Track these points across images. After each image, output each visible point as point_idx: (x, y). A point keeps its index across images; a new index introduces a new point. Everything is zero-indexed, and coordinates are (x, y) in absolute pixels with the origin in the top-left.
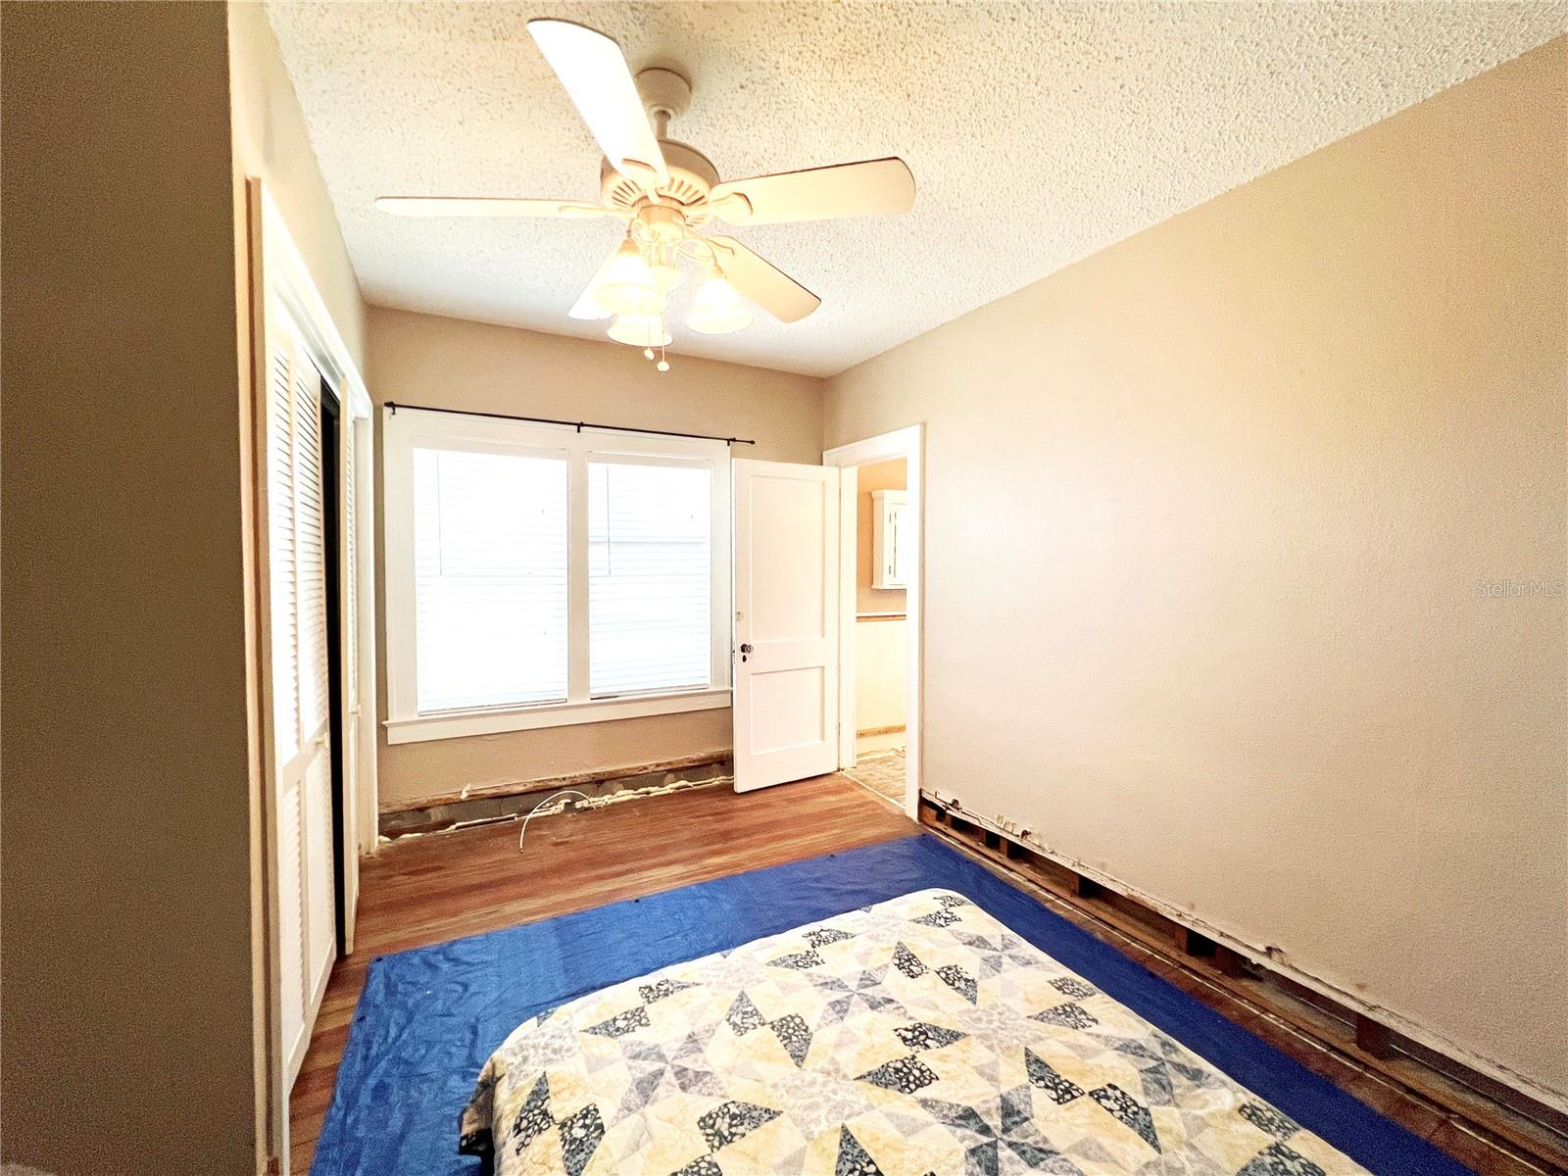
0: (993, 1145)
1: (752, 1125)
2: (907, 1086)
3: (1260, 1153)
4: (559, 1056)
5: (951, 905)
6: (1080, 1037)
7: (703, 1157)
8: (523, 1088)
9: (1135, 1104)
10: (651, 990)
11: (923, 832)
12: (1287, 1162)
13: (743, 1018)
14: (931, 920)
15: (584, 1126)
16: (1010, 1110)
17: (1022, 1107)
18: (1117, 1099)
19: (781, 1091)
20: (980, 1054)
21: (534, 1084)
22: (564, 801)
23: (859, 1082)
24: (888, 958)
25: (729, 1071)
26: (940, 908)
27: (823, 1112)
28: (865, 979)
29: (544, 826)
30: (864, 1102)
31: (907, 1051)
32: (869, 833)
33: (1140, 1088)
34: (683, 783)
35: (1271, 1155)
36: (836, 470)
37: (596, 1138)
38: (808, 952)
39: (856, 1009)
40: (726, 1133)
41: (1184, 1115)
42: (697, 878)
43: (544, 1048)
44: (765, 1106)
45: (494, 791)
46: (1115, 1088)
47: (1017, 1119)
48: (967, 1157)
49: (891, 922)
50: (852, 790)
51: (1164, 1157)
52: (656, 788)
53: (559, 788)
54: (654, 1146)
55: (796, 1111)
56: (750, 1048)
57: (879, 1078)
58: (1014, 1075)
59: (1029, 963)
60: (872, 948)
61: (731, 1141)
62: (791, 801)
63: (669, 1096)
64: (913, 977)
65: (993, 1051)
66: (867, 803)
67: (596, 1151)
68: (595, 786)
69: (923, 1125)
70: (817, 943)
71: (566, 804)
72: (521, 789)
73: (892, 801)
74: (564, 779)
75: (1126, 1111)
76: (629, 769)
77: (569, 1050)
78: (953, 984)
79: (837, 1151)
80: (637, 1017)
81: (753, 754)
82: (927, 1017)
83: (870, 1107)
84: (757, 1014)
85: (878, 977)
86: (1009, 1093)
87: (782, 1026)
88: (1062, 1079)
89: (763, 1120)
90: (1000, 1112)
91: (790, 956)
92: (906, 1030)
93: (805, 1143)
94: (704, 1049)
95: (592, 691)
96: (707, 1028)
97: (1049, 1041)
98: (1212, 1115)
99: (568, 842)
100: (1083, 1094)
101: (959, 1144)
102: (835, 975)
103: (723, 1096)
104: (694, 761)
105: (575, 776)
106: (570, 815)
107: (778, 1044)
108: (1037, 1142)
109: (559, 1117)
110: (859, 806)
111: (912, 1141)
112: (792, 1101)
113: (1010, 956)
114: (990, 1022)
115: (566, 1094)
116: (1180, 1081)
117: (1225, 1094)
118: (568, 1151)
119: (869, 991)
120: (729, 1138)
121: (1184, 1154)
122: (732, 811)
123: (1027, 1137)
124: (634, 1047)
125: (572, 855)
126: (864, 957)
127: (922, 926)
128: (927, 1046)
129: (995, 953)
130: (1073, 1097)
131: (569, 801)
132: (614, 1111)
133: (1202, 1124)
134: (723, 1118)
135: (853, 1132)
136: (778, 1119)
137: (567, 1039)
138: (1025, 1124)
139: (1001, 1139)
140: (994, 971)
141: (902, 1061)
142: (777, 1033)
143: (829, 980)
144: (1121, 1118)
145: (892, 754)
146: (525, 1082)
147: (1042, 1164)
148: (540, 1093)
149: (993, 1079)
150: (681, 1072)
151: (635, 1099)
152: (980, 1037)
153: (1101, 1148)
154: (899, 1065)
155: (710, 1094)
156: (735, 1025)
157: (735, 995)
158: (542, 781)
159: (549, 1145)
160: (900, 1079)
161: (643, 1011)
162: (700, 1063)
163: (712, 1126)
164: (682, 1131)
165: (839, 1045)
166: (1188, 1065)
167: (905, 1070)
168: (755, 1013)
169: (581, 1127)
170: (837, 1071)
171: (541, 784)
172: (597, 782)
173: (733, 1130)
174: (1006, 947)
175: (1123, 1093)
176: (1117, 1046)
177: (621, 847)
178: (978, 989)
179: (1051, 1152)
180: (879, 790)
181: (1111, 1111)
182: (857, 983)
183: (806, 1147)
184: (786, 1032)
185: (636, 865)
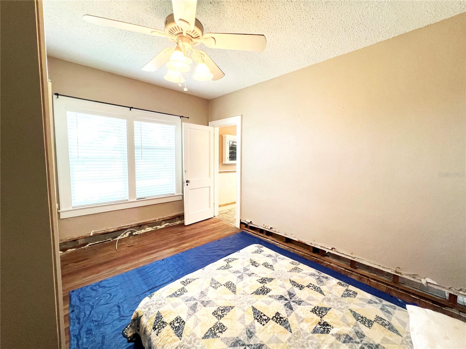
0: (289, 302)
1: (228, 311)
2: (264, 293)
3: (344, 291)
4: (161, 306)
5: (260, 248)
6: (300, 274)
7: (217, 322)
8: (152, 317)
9: (317, 287)
10: (184, 282)
11: (242, 231)
12: (350, 292)
13: (215, 285)
14: (256, 252)
15: (178, 323)
16: (290, 294)
17: (293, 292)
18: (312, 286)
19: (233, 301)
20: (280, 282)
21: (156, 315)
22: (128, 233)
23: (252, 295)
24: (249, 263)
25: (216, 299)
26: (258, 249)
27: (246, 304)
28: (245, 269)
29: (122, 241)
30: (255, 299)
31: (262, 285)
32: (227, 233)
33: (316, 283)
34: (168, 224)
35: (346, 291)
36: (213, 128)
37: (183, 325)
38: (227, 265)
39: (245, 277)
40: (221, 315)
41: (327, 287)
42: (180, 251)
43: (155, 305)
44: (229, 306)
45: (103, 232)
46: (311, 284)
47: (292, 295)
48: (284, 307)
49: (246, 254)
50: (219, 222)
51: (326, 297)
52: (159, 226)
53: (126, 229)
54: (202, 323)
55: (238, 305)
56: (220, 292)
57: (257, 293)
58: (289, 286)
59: (283, 259)
60: (244, 261)
61: (223, 317)
62: (202, 226)
63: (201, 309)
64: (257, 267)
65: (282, 281)
66: (224, 225)
67: (184, 328)
68: (139, 227)
69: (271, 302)
70: (228, 262)
71: (129, 234)
72: (113, 230)
73: (231, 223)
74: (128, 226)
75: (315, 289)
76: (150, 221)
77: (164, 303)
78: (267, 267)
79: (252, 312)
80: (183, 291)
81: (190, 213)
82: (264, 276)
83: (257, 300)
84: (219, 283)
85: (248, 268)
86: (289, 290)
87: (227, 285)
88: (300, 284)
89: (230, 309)
90: (288, 295)
91: (222, 267)
92: (259, 280)
93: (243, 312)
94: (207, 295)
95: (137, 197)
96: (206, 289)
97: (293, 277)
98: (333, 286)
99: (133, 246)
100: (305, 287)
101: (281, 304)
102: (236, 270)
103: (217, 306)
104: (171, 217)
105: (132, 225)
106: (131, 237)
107: (227, 290)
108: (299, 300)
109: (168, 322)
110: (223, 226)
111: (270, 306)
112: (236, 303)
113: (278, 258)
114: (279, 274)
115: (168, 315)
116: (324, 280)
117: (334, 281)
118: (175, 330)
119: (247, 272)
120: (223, 316)
121: (330, 295)
122: (185, 231)
123: (296, 299)
124: (185, 298)
125: (136, 249)
126: (243, 264)
127: (255, 254)
128: (266, 283)
129: (275, 258)
130: (303, 288)
131: (130, 233)
132: (186, 317)
133: (331, 288)
134: (219, 311)
135: (255, 307)
136: (234, 308)
137: (163, 300)
138: (295, 296)
139: (290, 301)
140: (276, 262)
141: (261, 287)
142: (226, 287)
143: (235, 271)
144: (315, 290)
145: (228, 211)
146: (152, 315)
147: (301, 304)
148: (159, 317)
149: (284, 287)
150: (202, 302)
151: (191, 312)
152: (278, 278)
153: (312, 297)
154: (261, 289)
155: (213, 306)
156: (214, 287)
157: (210, 279)
158: (120, 227)
159: (168, 330)
160: (262, 292)
161: (184, 288)
162: (207, 299)
163: (217, 314)
164: (208, 317)
165: (244, 287)
166: (325, 276)
167: (263, 289)
168: (218, 283)
169: (177, 323)
170: (246, 293)
171: (120, 228)
172: (139, 226)
173: (223, 314)
174: (277, 256)
175: (313, 285)
176: (309, 275)
177: (153, 245)
178: (274, 267)
179: (302, 301)
180: (227, 221)
181: (312, 289)
182: (243, 270)
183: (244, 313)
184: (229, 286)
185: (159, 250)
